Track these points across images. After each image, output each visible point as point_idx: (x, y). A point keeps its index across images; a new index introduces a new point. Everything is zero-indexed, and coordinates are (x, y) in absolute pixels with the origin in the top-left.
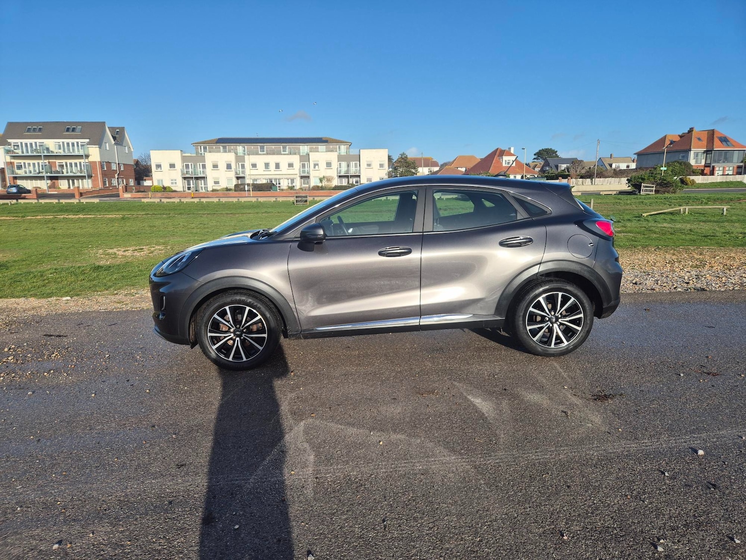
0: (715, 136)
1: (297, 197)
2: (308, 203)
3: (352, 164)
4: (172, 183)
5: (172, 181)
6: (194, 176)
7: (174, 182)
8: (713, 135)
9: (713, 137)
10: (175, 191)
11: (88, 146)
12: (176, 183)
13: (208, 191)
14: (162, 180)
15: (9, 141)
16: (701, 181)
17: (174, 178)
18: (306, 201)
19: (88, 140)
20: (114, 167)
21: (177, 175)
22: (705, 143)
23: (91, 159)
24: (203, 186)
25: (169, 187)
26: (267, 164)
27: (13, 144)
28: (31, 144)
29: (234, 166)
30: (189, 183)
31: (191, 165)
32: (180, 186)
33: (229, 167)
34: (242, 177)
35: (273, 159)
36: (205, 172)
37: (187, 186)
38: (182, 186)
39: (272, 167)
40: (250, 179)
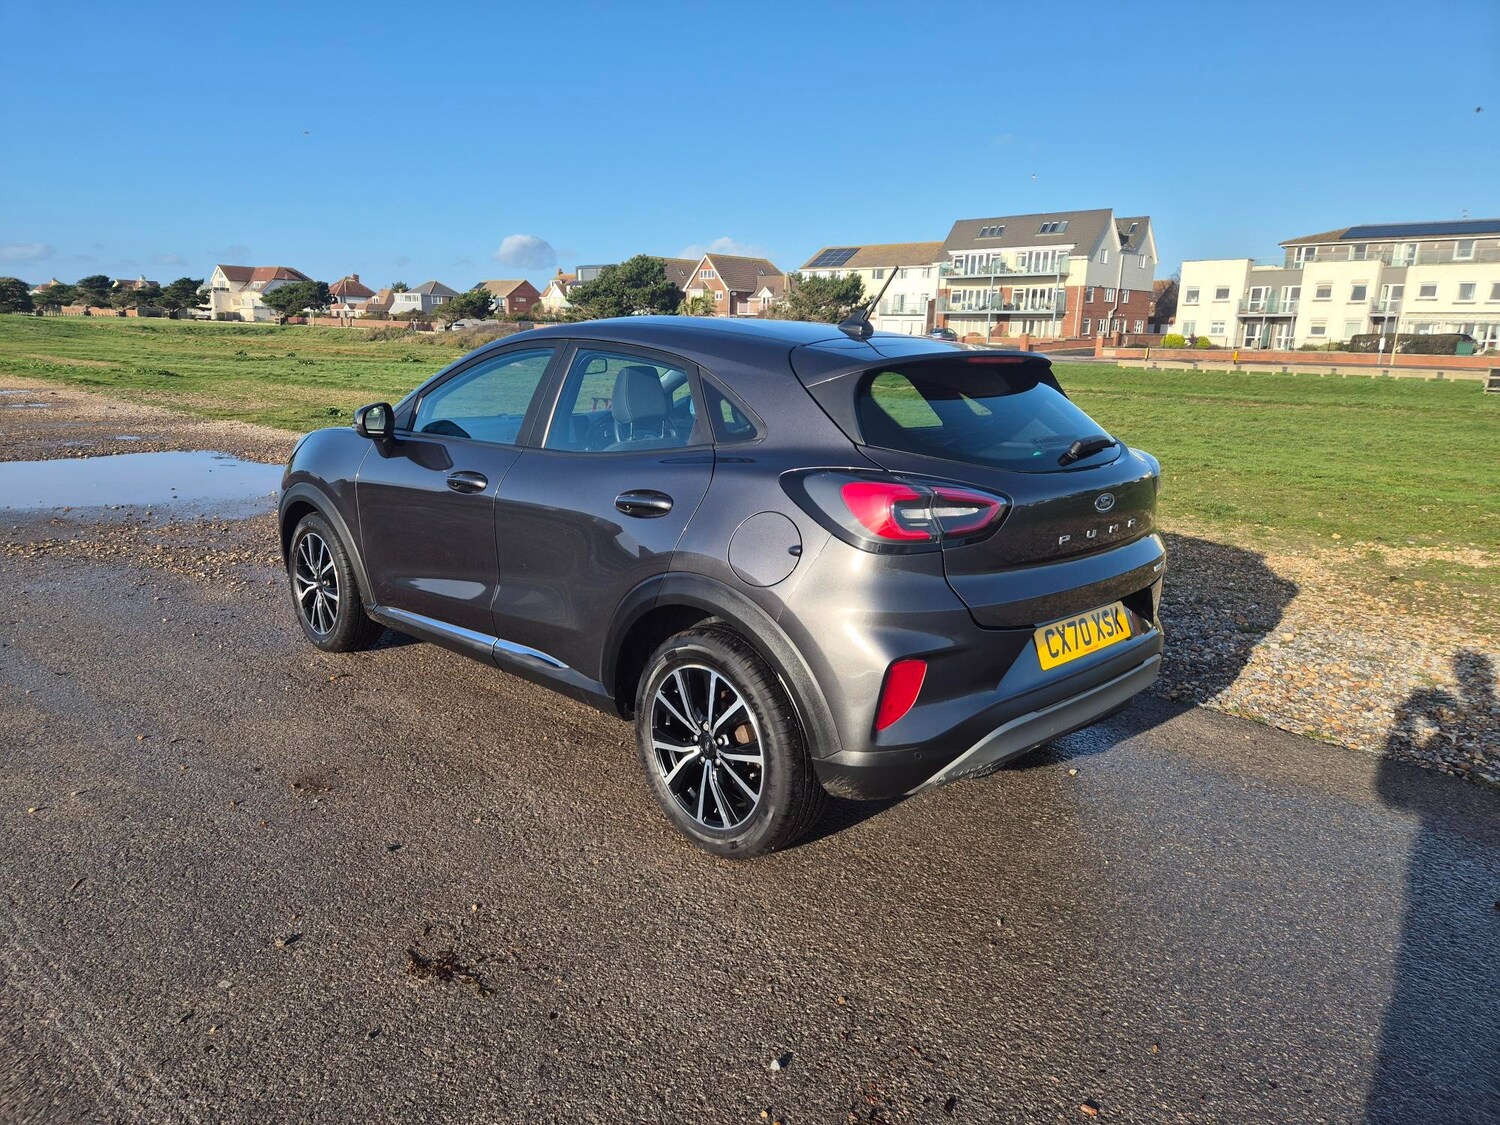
4: (1214, 330)
5: (1215, 326)
6: (1266, 316)
7: (1218, 327)
10: (1216, 347)
11: (1070, 258)
12: (1220, 330)
13: (1292, 349)
14: (1194, 324)
15: (951, 253)
17: (1219, 319)
19: (1072, 247)
20: (1110, 297)
21: (1229, 312)
23: (1070, 282)
24: (1283, 337)
25: (1204, 339)
26: (1467, 289)
27: (955, 259)
28: (981, 258)
29: (1372, 292)
30: (1252, 332)
31: (1265, 291)
32: (1230, 337)
33: (1360, 293)
34: (1389, 319)
35: (1484, 275)
36: (1294, 306)
37: (1245, 337)
38: (1235, 336)
39: (1481, 294)
40: (1410, 323)
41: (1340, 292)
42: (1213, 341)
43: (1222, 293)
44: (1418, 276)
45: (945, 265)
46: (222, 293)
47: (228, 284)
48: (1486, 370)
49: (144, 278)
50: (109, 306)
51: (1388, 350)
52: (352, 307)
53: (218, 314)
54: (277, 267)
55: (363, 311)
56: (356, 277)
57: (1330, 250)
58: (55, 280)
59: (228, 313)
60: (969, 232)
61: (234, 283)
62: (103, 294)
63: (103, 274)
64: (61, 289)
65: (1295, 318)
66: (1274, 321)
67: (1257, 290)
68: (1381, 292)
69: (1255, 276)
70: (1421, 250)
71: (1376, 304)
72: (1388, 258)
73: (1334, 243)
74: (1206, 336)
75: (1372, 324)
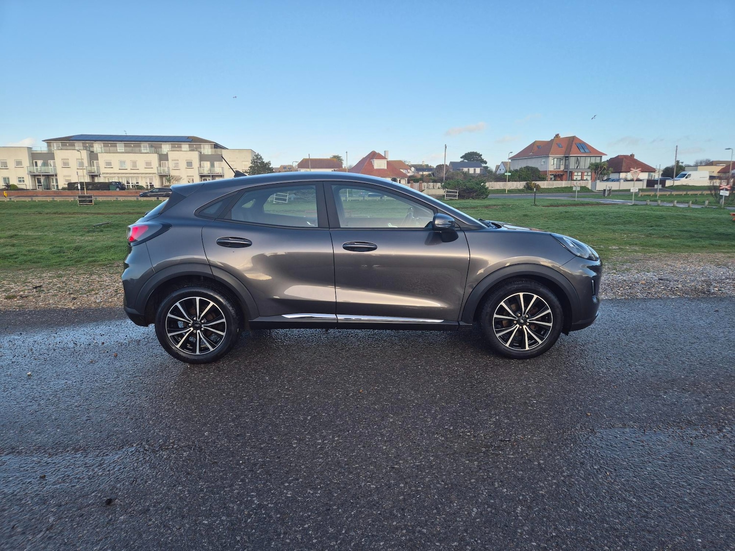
0: (574, 142)
1: (79, 197)
2: (93, 203)
3: (216, 164)
4: (20, 181)
5: (20, 179)
6: (41, 174)
7: (21, 180)
8: (573, 141)
9: (572, 143)
12: (23, 181)
13: (59, 189)
14: (8, 178)
16: (547, 186)
17: (21, 176)
18: (91, 201)
21: (24, 173)
22: (564, 149)
24: (55, 184)
25: (14, 186)
26: (122, 162)
29: (86, 163)
30: (39, 182)
31: (40, 163)
32: (28, 184)
33: (81, 164)
34: (97, 176)
35: (129, 158)
36: (55, 170)
37: (37, 184)
38: (31, 184)
39: (128, 166)
40: (105, 177)
41: (73, 164)
42: (20, 186)
43: (19, 163)
44: (103, 158)
48: (77, 196)
51: (82, 189)
57: (66, 145)
65: (56, 175)
66: (48, 177)
67: (36, 162)
68: (91, 164)
69: (34, 156)
70: (104, 146)
71: (90, 169)
72: (91, 149)
73: (68, 142)
74: (16, 184)
75: (91, 178)
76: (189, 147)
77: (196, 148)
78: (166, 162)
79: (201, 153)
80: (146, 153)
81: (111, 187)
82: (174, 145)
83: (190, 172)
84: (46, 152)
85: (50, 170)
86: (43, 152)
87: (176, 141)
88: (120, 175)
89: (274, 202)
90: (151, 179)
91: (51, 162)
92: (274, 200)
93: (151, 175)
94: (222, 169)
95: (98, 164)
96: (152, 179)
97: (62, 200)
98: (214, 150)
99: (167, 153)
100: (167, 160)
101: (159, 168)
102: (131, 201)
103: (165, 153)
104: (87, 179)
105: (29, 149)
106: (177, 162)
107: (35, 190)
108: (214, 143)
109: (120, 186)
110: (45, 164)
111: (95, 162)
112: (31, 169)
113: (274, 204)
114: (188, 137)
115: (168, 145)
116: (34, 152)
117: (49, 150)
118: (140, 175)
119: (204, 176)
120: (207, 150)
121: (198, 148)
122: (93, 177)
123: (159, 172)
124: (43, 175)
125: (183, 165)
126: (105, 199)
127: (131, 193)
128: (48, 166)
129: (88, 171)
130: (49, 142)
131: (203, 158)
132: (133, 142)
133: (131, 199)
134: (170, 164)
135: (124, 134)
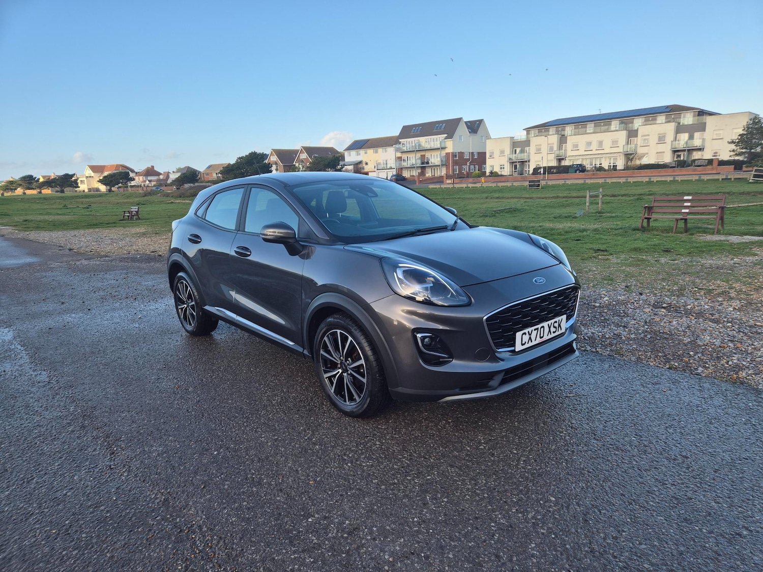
1: (530, 182)
2: (540, 187)
3: (696, 135)
4: (501, 168)
5: (501, 166)
6: (517, 161)
7: (502, 168)
10: (502, 176)
11: (446, 140)
12: (504, 168)
13: (526, 175)
14: (493, 167)
15: (400, 140)
17: (502, 164)
18: (538, 186)
19: (446, 135)
20: (466, 157)
21: (505, 160)
23: (447, 151)
24: (527, 169)
25: (496, 172)
26: (589, 144)
27: (402, 143)
28: (412, 142)
29: (555, 148)
30: (516, 168)
31: (518, 150)
32: (507, 171)
33: (551, 149)
34: (563, 159)
35: (595, 138)
36: (529, 156)
37: (514, 170)
38: (509, 171)
39: (594, 146)
40: (570, 160)
41: (545, 149)
42: (500, 173)
43: (502, 152)
44: (571, 141)
45: (397, 146)
46: (90, 179)
47: (92, 174)
49: (54, 174)
50: (33, 189)
52: (150, 181)
53: (88, 189)
54: (116, 164)
55: (155, 183)
56: (153, 167)
57: (542, 131)
58: (12, 178)
59: (93, 188)
60: (408, 131)
61: (95, 174)
62: (30, 183)
63: (30, 174)
64: (11, 183)
65: (529, 161)
66: (523, 163)
67: (516, 150)
68: (560, 148)
69: (515, 144)
70: (575, 129)
71: (558, 153)
72: (563, 133)
73: (543, 128)
74: (497, 171)
75: (558, 162)
76: (666, 118)
77: (673, 119)
78: (636, 139)
79: (679, 123)
80: (614, 131)
81: (570, 170)
82: (648, 118)
83: (661, 148)
84: (524, 140)
85: (524, 156)
86: (522, 140)
87: (650, 114)
88: (584, 157)
89: (750, 181)
90: (615, 159)
91: (527, 149)
92: (752, 178)
93: (615, 155)
94: (703, 141)
95: (566, 147)
96: (617, 159)
97: (519, 184)
98: (697, 118)
99: (638, 128)
100: (636, 136)
101: (626, 146)
102: (577, 184)
103: (636, 128)
104: (554, 163)
105: (512, 138)
106: (647, 137)
107: (511, 176)
108: (700, 109)
109: (581, 169)
110: (522, 151)
111: (564, 145)
112: (511, 156)
113: (750, 183)
114: (667, 107)
115: (641, 119)
116: (516, 141)
117: (527, 137)
118: (604, 156)
119: (678, 151)
120: (688, 119)
121: (677, 118)
122: (560, 160)
123: (625, 150)
124: (519, 162)
125: (654, 139)
126: (554, 183)
127: (588, 175)
128: (524, 153)
129: (556, 155)
130: (528, 130)
131: (680, 129)
132: (602, 120)
133: (578, 182)
134: (639, 140)
135: (597, 113)
